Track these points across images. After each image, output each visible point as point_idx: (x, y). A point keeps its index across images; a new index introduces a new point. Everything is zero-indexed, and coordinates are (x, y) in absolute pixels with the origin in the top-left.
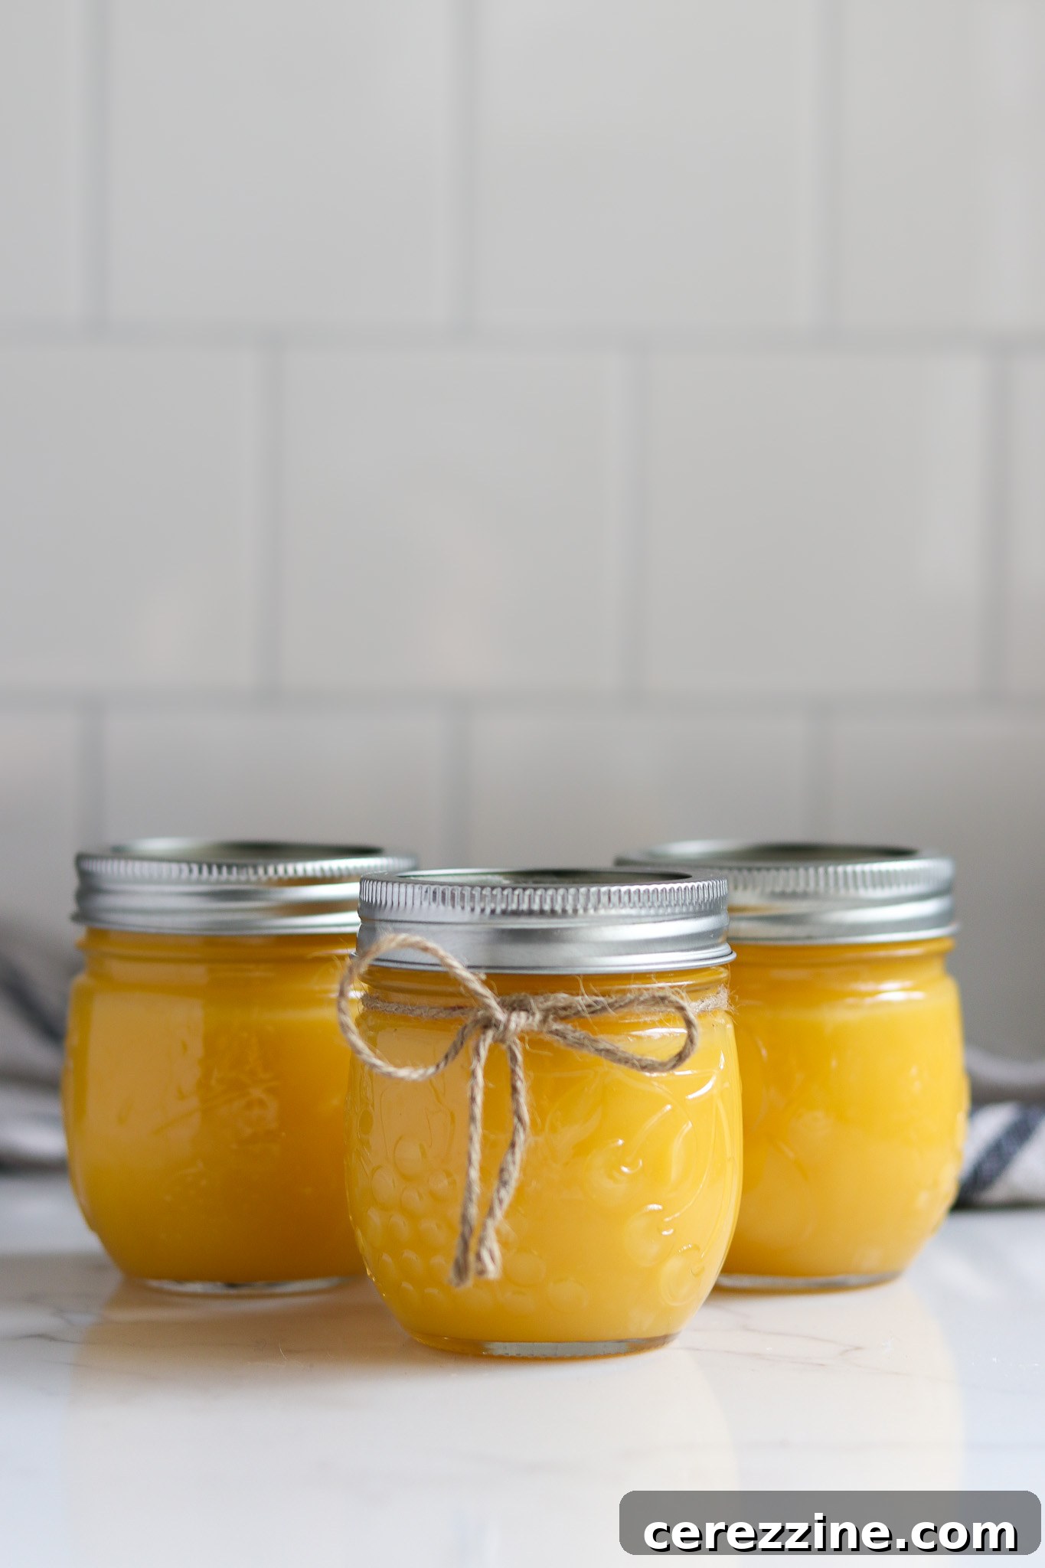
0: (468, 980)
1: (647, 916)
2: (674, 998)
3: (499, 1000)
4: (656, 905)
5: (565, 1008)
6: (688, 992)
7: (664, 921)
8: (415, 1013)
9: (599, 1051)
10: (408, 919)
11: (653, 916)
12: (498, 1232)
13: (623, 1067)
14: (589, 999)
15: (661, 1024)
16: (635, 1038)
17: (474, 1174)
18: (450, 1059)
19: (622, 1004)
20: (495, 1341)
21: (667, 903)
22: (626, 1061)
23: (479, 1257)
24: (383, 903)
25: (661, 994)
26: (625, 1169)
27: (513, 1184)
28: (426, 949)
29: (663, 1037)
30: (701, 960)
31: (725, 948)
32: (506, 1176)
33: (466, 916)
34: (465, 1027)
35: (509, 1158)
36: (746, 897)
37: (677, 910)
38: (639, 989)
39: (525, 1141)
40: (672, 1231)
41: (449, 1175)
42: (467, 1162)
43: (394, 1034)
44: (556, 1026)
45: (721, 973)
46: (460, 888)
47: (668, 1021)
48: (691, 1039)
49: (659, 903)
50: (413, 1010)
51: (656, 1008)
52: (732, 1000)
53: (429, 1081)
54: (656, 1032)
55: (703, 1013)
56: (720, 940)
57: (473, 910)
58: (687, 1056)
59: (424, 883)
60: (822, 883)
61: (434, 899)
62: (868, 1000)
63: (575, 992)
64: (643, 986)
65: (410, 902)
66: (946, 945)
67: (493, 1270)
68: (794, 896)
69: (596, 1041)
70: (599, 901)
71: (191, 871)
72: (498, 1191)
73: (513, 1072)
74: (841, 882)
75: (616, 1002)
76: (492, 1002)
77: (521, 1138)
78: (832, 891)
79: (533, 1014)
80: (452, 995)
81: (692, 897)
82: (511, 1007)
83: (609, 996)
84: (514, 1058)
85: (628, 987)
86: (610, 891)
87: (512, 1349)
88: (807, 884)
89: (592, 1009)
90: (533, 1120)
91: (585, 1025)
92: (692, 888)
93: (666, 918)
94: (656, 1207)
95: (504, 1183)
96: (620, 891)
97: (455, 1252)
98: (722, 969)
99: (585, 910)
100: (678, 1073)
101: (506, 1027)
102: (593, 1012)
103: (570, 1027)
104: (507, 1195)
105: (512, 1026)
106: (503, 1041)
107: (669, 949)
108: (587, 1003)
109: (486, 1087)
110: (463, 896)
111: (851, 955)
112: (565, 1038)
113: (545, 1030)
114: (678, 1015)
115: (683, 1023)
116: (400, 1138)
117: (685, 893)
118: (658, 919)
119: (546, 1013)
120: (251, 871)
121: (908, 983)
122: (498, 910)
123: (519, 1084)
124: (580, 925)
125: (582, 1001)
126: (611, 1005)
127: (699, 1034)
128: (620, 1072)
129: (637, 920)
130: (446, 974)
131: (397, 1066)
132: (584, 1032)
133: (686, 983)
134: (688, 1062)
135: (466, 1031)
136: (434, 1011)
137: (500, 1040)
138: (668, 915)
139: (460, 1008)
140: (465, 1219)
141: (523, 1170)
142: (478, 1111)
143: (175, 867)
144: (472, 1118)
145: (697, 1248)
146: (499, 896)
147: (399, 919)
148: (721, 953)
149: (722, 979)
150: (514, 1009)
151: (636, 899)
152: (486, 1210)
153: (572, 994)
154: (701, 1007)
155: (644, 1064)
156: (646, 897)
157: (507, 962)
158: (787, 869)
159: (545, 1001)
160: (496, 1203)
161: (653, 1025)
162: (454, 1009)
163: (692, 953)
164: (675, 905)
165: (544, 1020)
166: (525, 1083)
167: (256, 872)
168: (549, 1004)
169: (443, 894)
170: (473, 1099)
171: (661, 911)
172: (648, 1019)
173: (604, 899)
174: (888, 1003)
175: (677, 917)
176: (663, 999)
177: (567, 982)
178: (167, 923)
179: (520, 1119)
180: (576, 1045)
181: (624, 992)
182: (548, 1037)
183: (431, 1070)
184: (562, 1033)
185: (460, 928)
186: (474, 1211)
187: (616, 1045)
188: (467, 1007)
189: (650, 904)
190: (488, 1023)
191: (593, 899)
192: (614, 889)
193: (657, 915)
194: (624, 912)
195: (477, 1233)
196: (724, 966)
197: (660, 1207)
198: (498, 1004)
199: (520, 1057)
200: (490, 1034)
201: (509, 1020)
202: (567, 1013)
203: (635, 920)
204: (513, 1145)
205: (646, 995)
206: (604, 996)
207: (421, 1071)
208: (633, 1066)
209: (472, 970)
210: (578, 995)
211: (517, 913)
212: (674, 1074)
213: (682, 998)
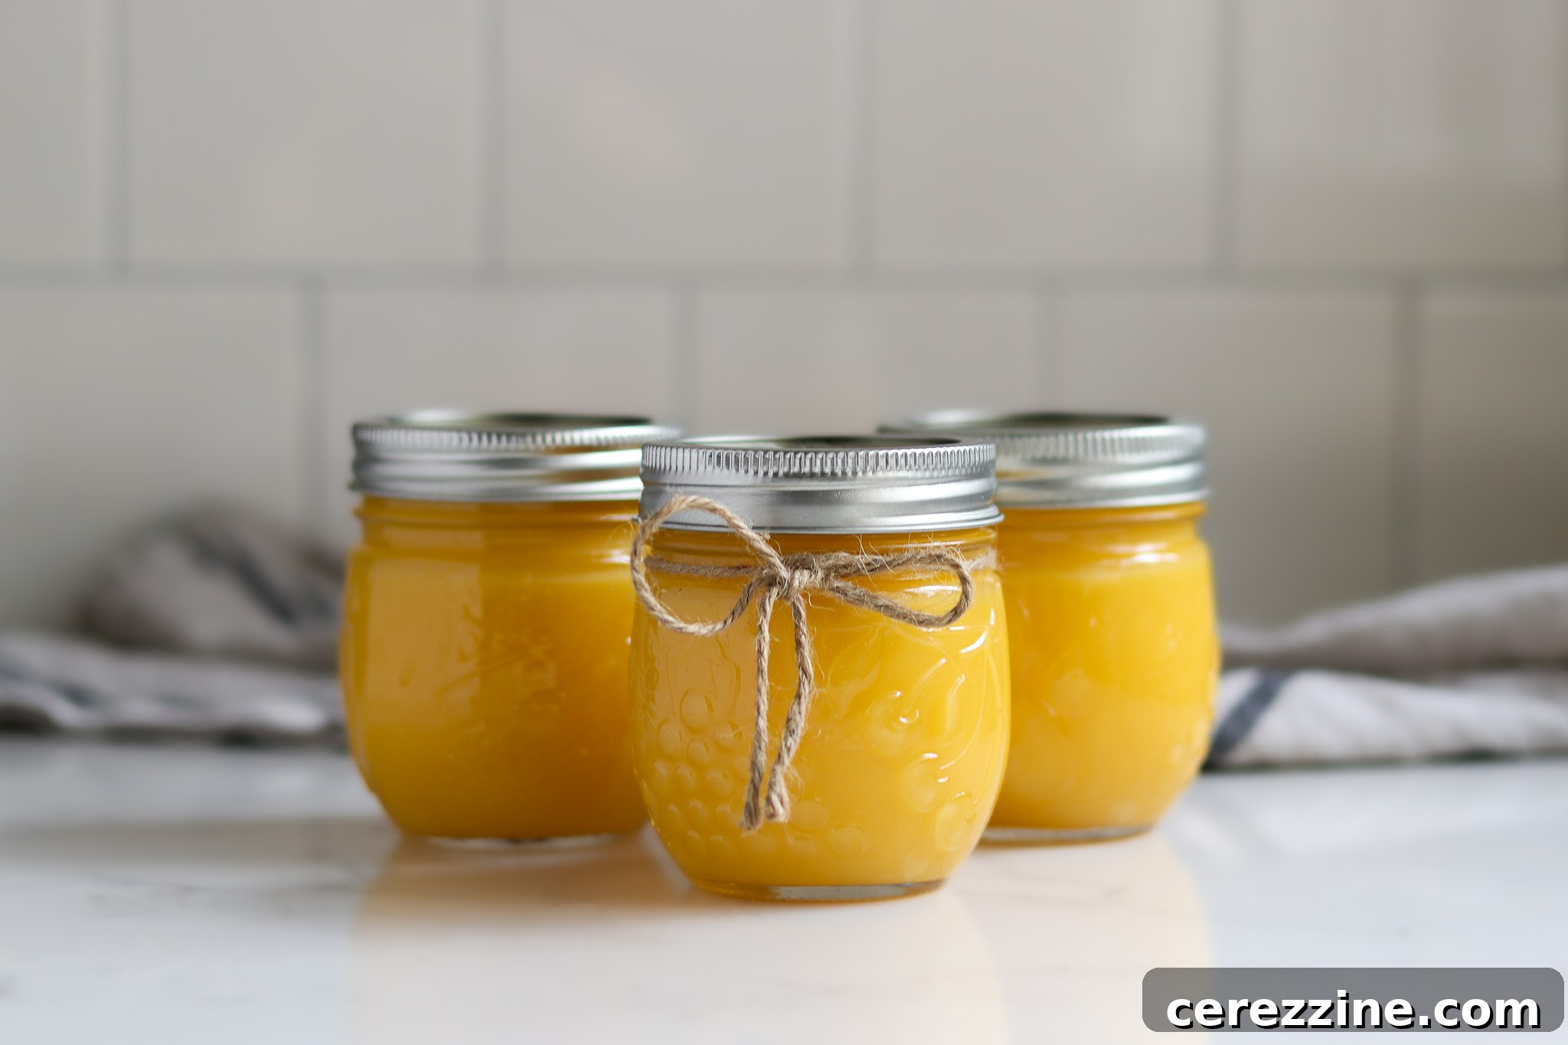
0: (754, 540)
1: (923, 478)
2: (948, 556)
3: (782, 559)
4: (931, 467)
5: (845, 567)
6: (963, 551)
7: (938, 483)
8: (700, 572)
9: (878, 607)
10: (692, 483)
11: (928, 479)
12: (786, 778)
13: (901, 622)
14: (869, 558)
15: (936, 581)
16: (909, 596)
17: (763, 723)
18: (737, 615)
19: (900, 562)
20: (781, 886)
21: (942, 466)
22: (904, 616)
23: (769, 801)
24: (668, 468)
25: (937, 552)
26: (903, 720)
27: (799, 732)
28: (714, 510)
29: (937, 594)
30: (973, 520)
31: (993, 510)
32: (793, 725)
33: (750, 479)
34: (751, 585)
35: (796, 708)
36: (1008, 464)
37: (951, 472)
38: (916, 548)
39: (810, 692)
40: (946, 779)
41: (734, 727)
42: (756, 713)
43: (679, 593)
44: (837, 584)
45: (989, 534)
46: (743, 453)
47: (943, 578)
48: (965, 595)
49: (934, 466)
50: (698, 570)
51: (932, 566)
52: (999, 560)
53: (716, 638)
54: (930, 590)
55: (975, 571)
56: (989, 502)
57: (756, 473)
58: (962, 612)
59: (708, 448)
60: (1081, 449)
61: (719, 463)
62: (1125, 562)
63: (854, 551)
64: (920, 545)
65: (694, 467)
66: (1197, 509)
67: (782, 813)
68: (1054, 461)
69: (875, 598)
70: (877, 464)
71: (471, 440)
72: (786, 739)
73: (797, 627)
74: (1099, 448)
75: (894, 560)
76: (777, 560)
77: (806, 690)
78: (1091, 456)
79: (816, 572)
80: (737, 555)
81: (964, 460)
82: (794, 566)
83: (887, 555)
84: (798, 614)
85: (904, 546)
86: (887, 454)
87: (796, 892)
88: (1067, 448)
89: (872, 567)
90: (817, 672)
91: (865, 583)
92: (964, 452)
93: (941, 480)
94: (931, 755)
95: (792, 732)
96: (897, 454)
97: (745, 796)
98: (990, 531)
99: (864, 472)
100: (952, 628)
101: (790, 585)
102: (872, 570)
103: (850, 584)
104: (794, 743)
105: (796, 583)
106: (787, 598)
107: (943, 509)
108: (867, 561)
109: (772, 641)
110: (746, 460)
111: (1108, 518)
112: (846, 595)
113: (826, 587)
114: (953, 572)
115: (958, 581)
116: (686, 693)
117: (958, 456)
118: (932, 481)
119: (828, 571)
120: (529, 439)
121: (1161, 545)
122: (781, 473)
123: (803, 638)
124: (858, 487)
125: (861, 559)
126: (890, 563)
127: (973, 590)
128: (897, 626)
129: (914, 482)
130: (732, 534)
131: (686, 622)
132: (863, 589)
133: (959, 543)
134: (963, 616)
135: (752, 588)
136: (719, 571)
137: (784, 597)
138: (942, 477)
139: (744, 567)
140: (754, 766)
141: (808, 720)
142: (765, 665)
143: (455, 436)
144: (760, 671)
145: (969, 795)
146: (782, 460)
147: (684, 483)
148: (988, 515)
149: (990, 540)
150: (797, 568)
151: (912, 462)
152: (775, 757)
153: (852, 553)
154: (972, 566)
155: (921, 619)
156: (921, 460)
157: (789, 523)
158: (1047, 435)
159: (827, 560)
160: (784, 749)
161: (928, 582)
162: (738, 568)
163: (964, 513)
164: (949, 468)
165: (826, 578)
166: (808, 638)
167: (534, 441)
168: (831, 562)
169: (725, 458)
170: (760, 653)
171: (936, 474)
172: (924, 577)
173: (882, 462)
174: (1143, 566)
175: (951, 479)
176: (939, 557)
177: (848, 542)
178: (448, 490)
179: (805, 672)
180: (857, 602)
181: (901, 551)
182: (830, 594)
183: (719, 626)
184: (843, 590)
185: (744, 490)
186: (762, 758)
187: (895, 601)
188: (750, 566)
189: (925, 466)
190: (772, 581)
191: (872, 462)
192: (891, 452)
193: (932, 478)
194: (901, 474)
195: (767, 778)
196: (992, 527)
197: (935, 756)
198: (782, 562)
199: (803, 614)
200: (775, 591)
201: (792, 578)
202: (845, 571)
203: (911, 482)
204: (799, 696)
205: (923, 553)
206: (883, 555)
207: (710, 627)
208: (911, 621)
209: (758, 531)
210: (858, 554)
211: (799, 476)
212: (948, 629)
213: (957, 556)
